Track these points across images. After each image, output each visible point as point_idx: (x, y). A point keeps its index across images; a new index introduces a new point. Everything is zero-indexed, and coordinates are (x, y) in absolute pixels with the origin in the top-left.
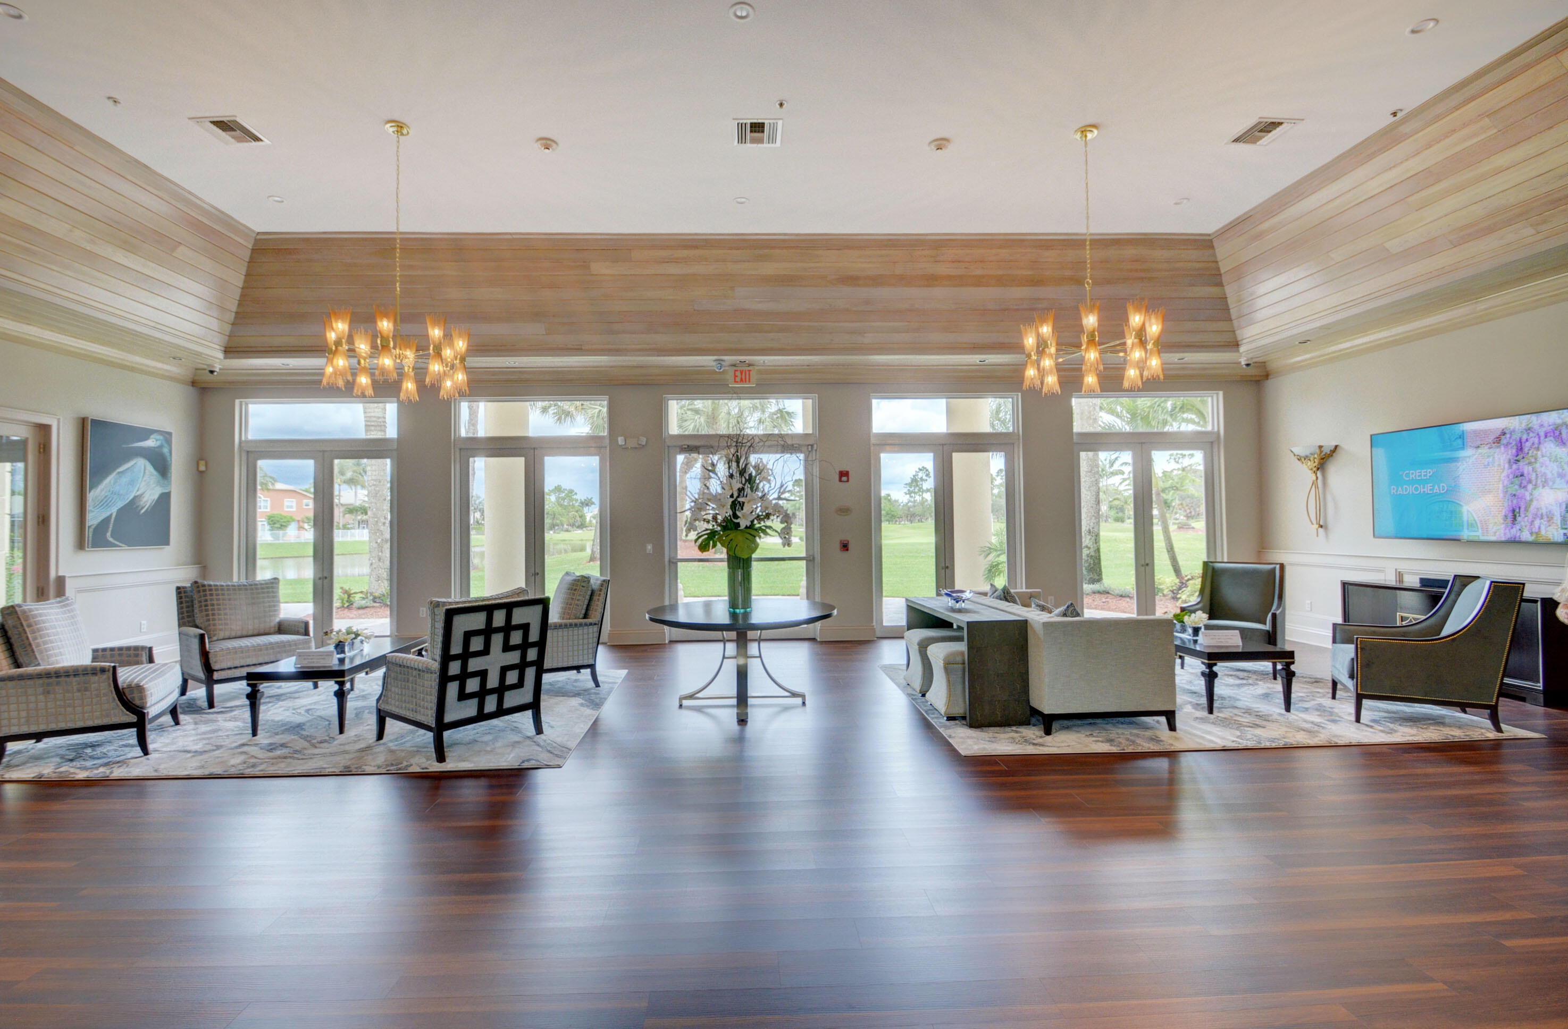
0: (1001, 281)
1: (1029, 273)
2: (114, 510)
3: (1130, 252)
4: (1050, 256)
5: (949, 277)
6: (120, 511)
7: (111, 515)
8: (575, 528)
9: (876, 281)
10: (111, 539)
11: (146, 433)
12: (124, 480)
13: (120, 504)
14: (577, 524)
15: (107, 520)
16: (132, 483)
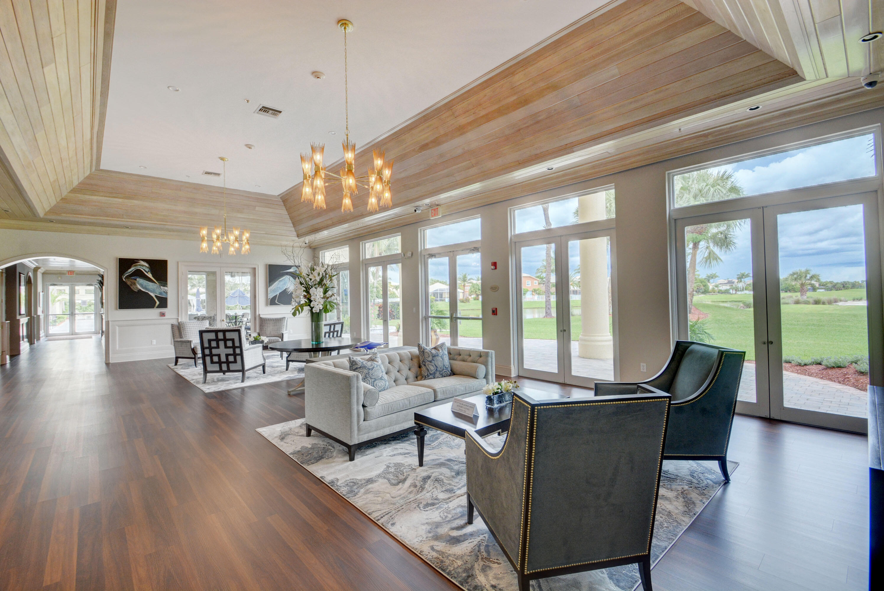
0: (502, 112)
1: (515, 98)
2: (278, 293)
3: (579, 43)
4: (519, 78)
5: (470, 123)
6: (280, 293)
7: (277, 295)
8: (700, 293)
9: (436, 142)
10: (277, 303)
11: (290, 267)
12: (281, 283)
13: (280, 291)
14: (701, 291)
15: (275, 296)
16: (285, 284)
